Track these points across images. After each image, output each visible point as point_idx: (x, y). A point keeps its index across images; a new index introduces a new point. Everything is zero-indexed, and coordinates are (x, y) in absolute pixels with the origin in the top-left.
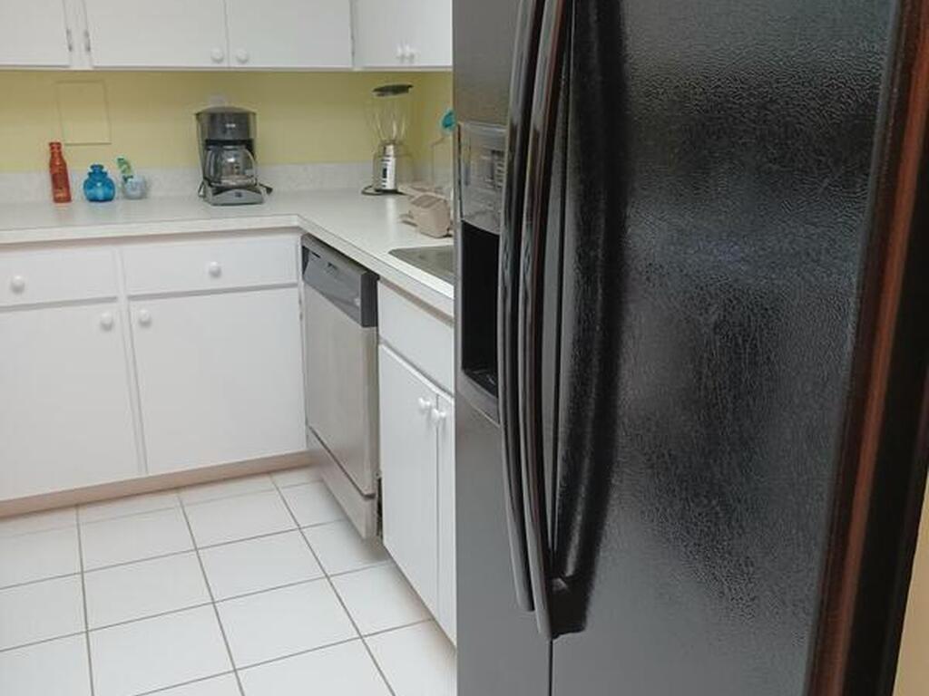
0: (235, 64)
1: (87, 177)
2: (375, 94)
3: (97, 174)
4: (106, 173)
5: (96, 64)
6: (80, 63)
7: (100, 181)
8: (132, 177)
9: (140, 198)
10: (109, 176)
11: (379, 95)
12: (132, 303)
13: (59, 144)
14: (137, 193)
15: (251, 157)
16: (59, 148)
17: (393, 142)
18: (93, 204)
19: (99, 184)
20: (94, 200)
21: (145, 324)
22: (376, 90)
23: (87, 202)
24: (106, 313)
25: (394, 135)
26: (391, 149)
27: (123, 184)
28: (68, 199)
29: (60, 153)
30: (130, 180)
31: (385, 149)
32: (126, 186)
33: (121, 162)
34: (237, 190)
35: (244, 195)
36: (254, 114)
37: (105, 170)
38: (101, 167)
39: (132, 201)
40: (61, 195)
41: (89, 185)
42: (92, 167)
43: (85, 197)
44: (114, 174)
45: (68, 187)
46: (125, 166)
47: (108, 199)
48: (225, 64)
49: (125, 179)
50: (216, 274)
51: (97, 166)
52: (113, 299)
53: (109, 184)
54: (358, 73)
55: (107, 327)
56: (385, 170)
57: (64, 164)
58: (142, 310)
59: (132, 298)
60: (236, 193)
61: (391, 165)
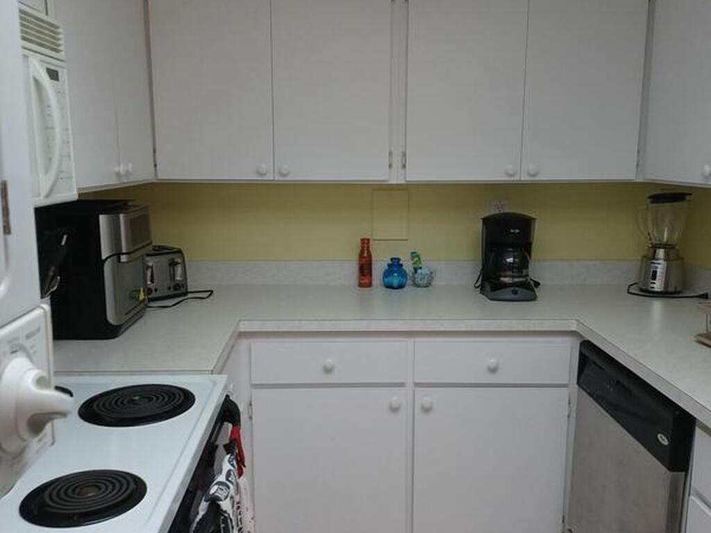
0: (525, 178)
1: (387, 267)
2: (649, 200)
3: (395, 265)
4: (402, 265)
5: (408, 179)
6: (396, 178)
7: (396, 272)
8: (421, 268)
9: (427, 286)
10: (404, 267)
11: (652, 202)
12: (418, 390)
13: (368, 240)
14: (425, 282)
15: (529, 258)
16: (368, 243)
17: (665, 246)
18: (388, 290)
19: (396, 274)
20: (390, 286)
21: (426, 410)
22: (650, 197)
23: (384, 289)
24: (395, 397)
25: (665, 240)
26: (661, 253)
27: (413, 274)
28: (370, 285)
29: (368, 248)
30: (419, 271)
31: (655, 252)
32: (416, 276)
33: (415, 255)
34: (513, 288)
35: (519, 292)
36: (534, 219)
37: (401, 262)
38: (399, 259)
39: (419, 289)
40: (366, 281)
41: (387, 274)
42: (392, 259)
43: (382, 283)
44: (408, 266)
45: (371, 275)
46: (417, 259)
47: (401, 287)
48: (516, 178)
49: (416, 270)
50: (493, 370)
51: (395, 259)
52: (402, 385)
53: (403, 274)
54: (640, 183)
55: (394, 410)
56: (655, 273)
57: (370, 256)
58: (425, 397)
59: (417, 385)
60: (513, 291)
61: (661, 267)
